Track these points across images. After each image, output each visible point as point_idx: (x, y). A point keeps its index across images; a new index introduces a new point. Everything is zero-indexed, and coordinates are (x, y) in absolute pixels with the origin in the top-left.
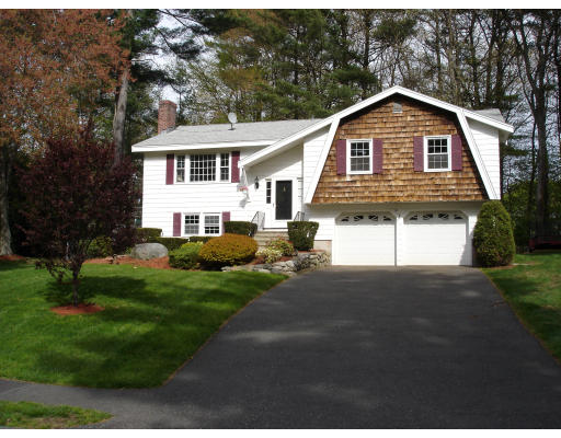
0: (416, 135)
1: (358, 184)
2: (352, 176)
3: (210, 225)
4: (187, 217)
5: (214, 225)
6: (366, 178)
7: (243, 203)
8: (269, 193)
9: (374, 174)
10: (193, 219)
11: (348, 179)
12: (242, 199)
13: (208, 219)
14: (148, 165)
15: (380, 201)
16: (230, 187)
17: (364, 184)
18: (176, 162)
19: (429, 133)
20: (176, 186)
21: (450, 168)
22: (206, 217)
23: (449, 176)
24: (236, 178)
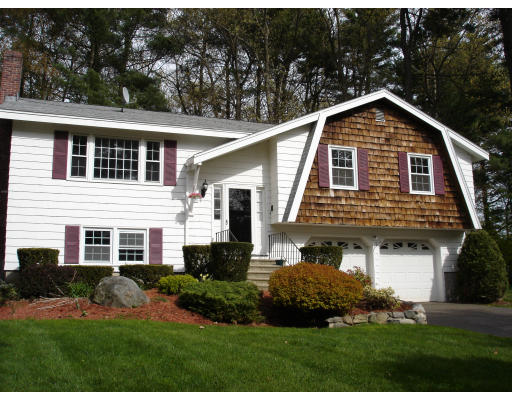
0: (399, 149)
1: (343, 202)
2: (335, 190)
3: (127, 247)
4: (88, 234)
5: (135, 247)
6: (352, 195)
7: (183, 218)
8: (218, 204)
9: (361, 190)
10: (99, 237)
11: (332, 194)
12: (180, 209)
13: (125, 238)
14: (19, 145)
15: (368, 225)
16: (160, 191)
17: (349, 202)
18: (70, 144)
19: (413, 150)
20: (71, 183)
21: (432, 192)
22: (122, 235)
23: (433, 201)
24: (170, 180)
